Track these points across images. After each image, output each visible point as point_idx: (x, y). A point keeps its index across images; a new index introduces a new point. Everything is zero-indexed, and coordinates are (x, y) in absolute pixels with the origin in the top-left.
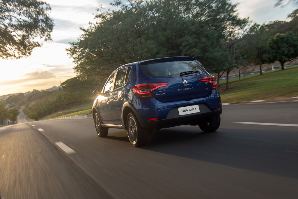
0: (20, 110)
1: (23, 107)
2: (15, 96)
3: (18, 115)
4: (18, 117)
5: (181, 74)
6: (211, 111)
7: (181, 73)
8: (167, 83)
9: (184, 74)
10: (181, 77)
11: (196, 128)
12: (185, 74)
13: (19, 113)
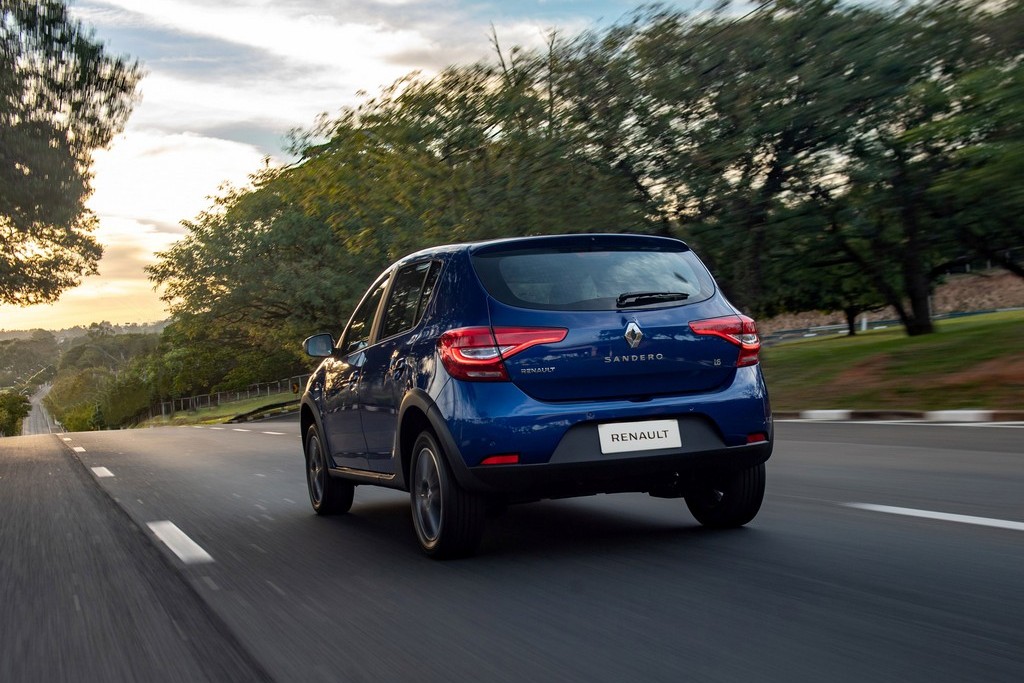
0: (35, 400)
1: (46, 389)
2: (19, 343)
3: (26, 415)
4: (26, 423)
5: (623, 302)
6: (724, 447)
7: (623, 298)
8: (565, 332)
9: (633, 300)
10: (619, 311)
11: (675, 510)
12: (638, 303)
13: (30, 408)
